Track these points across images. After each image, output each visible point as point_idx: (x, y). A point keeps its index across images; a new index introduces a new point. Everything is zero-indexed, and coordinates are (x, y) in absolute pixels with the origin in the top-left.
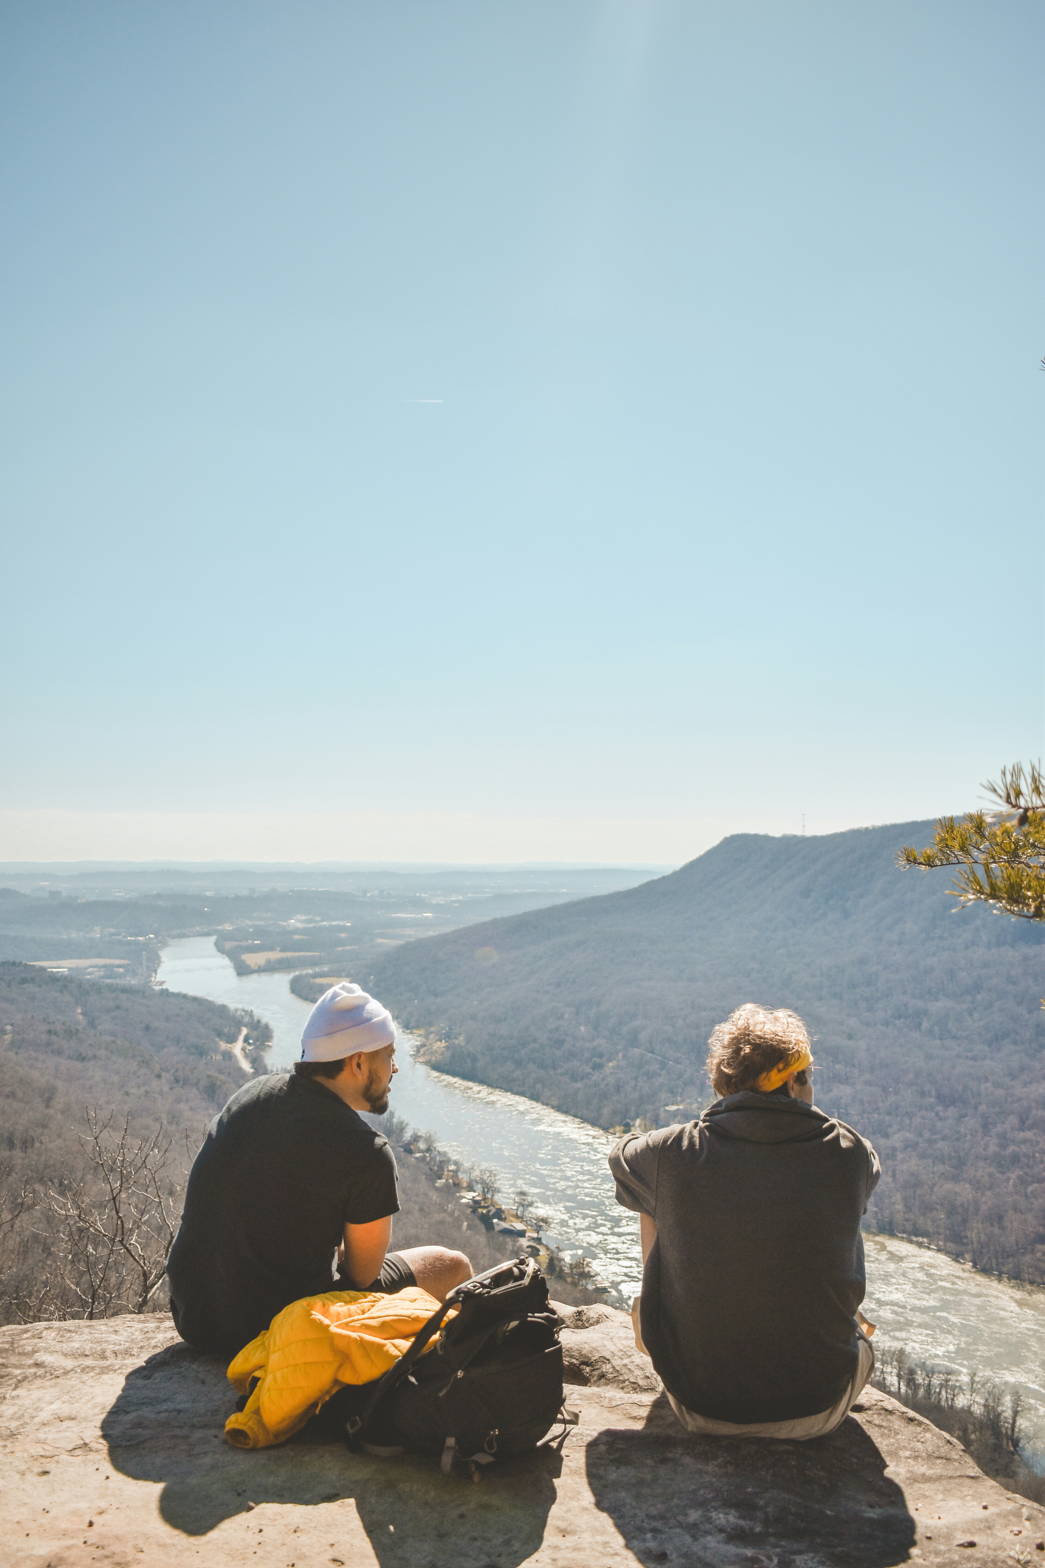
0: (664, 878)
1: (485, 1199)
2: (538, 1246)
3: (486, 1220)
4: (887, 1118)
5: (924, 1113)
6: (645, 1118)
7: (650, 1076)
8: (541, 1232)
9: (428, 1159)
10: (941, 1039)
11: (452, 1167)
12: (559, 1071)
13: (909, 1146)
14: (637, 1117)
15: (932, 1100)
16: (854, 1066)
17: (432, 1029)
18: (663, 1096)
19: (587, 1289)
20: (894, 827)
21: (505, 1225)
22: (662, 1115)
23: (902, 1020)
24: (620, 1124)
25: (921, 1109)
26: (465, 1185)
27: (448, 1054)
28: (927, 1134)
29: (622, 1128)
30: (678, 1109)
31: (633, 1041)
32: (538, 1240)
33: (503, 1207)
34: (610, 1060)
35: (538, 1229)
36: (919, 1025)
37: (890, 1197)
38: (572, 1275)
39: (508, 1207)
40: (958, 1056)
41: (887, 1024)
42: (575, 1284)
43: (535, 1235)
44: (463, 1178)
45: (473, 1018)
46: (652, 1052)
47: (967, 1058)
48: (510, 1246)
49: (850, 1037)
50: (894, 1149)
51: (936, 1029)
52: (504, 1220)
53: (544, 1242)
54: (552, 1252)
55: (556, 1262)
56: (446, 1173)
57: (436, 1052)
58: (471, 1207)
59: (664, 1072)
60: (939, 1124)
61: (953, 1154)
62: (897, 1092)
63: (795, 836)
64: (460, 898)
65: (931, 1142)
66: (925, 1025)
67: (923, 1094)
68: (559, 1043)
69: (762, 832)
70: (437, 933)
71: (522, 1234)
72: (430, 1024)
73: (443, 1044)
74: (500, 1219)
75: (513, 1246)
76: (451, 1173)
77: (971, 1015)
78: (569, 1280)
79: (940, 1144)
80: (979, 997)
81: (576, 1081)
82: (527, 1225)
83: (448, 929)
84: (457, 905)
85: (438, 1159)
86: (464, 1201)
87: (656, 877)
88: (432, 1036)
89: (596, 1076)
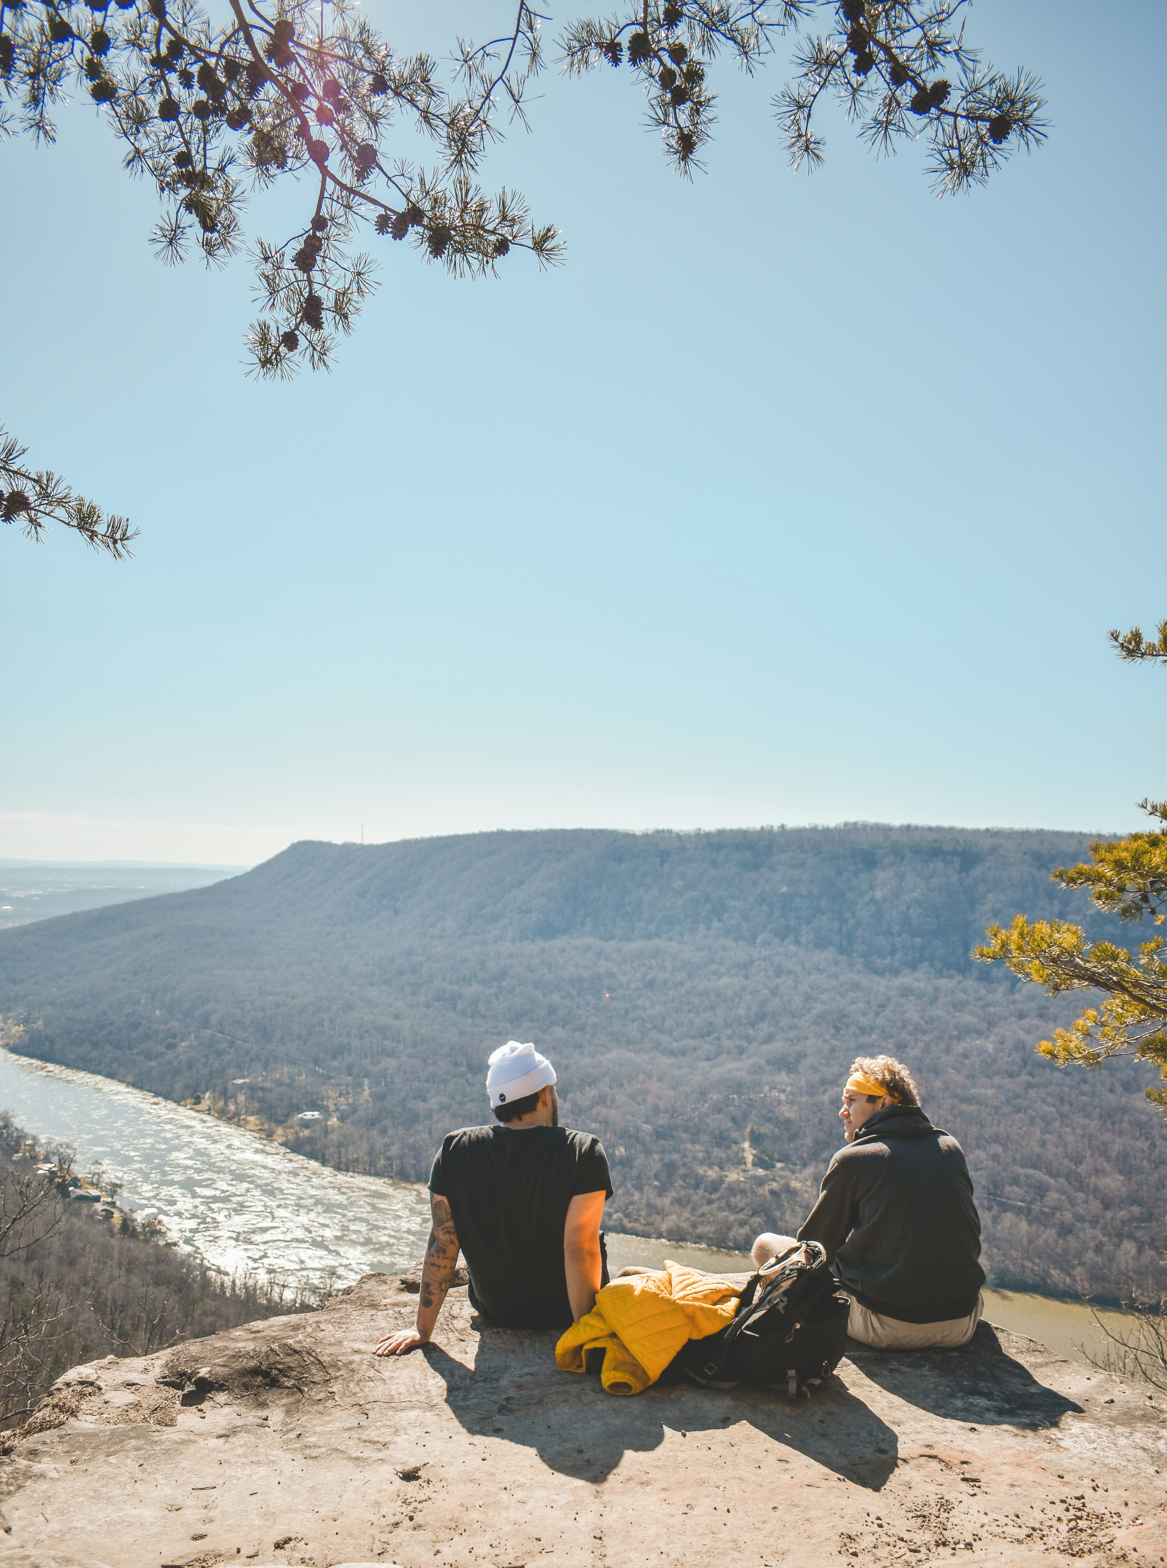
0: (236, 878)
1: (61, 1169)
2: (112, 1210)
3: (63, 1189)
4: (426, 1085)
5: (456, 1080)
6: (214, 1091)
7: (220, 1054)
8: (115, 1197)
9: (5, 1135)
10: (472, 1017)
11: (29, 1142)
12: (135, 1051)
13: (444, 1108)
14: (207, 1090)
15: (464, 1069)
16: (399, 1042)
17: (11, 1014)
18: (231, 1071)
19: (158, 1245)
20: (440, 839)
21: (80, 1192)
22: (230, 1087)
23: (441, 1002)
24: (191, 1097)
25: (454, 1076)
26: (42, 1157)
27: (26, 1038)
28: (458, 1098)
29: (193, 1100)
30: (245, 1083)
31: (205, 1023)
32: (113, 1204)
33: (79, 1176)
34: (183, 1041)
35: (113, 1193)
36: (454, 1008)
37: (427, 1151)
38: (144, 1233)
39: (84, 1176)
40: (486, 1032)
41: (428, 1006)
42: (147, 1241)
43: (109, 1200)
44: (41, 1151)
45: (52, 1004)
46: (222, 1033)
47: (493, 1033)
48: (85, 1212)
49: (397, 1017)
50: (431, 1111)
51: (469, 1009)
52: (80, 1187)
53: (118, 1204)
54: (126, 1214)
55: (129, 1223)
56: (23, 1147)
57: (14, 1035)
58: (48, 1177)
59: (233, 1050)
60: (469, 1089)
61: (479, 1113)
62: (435, 1063)
63: (354, 844)
64: (40, 892)
65: (461, 1104)
66: (460, 1006)
67: (456, 1064)
68: (135, 1026)
69: (325, 839)
70: (17, 925)
71: (97, 1199)
72: (9, 1010)
73: (22, 1028)
74: (76, 1187)
75: (88, 1211)
76: (28, 1148)
77: (497, 998)
78: (141, 1237)
79: (470, 1106)
80: (504, 983)
81: (151, 1060)
82: (102, 1191)
83: (27, 921)
84: (36, 898)
85: (15, 1134)
86: (40, 1172)
87: (229, 877)
88: (10, 1021)
89: (170, 1055)
